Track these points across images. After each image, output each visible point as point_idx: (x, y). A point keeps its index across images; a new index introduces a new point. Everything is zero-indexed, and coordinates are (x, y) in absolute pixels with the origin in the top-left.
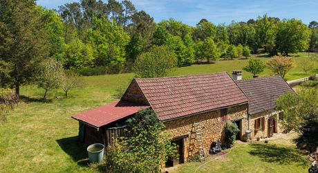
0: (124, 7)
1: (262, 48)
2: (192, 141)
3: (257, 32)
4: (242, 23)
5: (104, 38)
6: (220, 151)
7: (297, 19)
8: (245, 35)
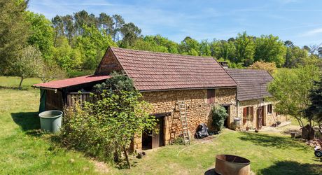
0: (115, 21)
1: (241, 62)
2: (175, 121)
3: (237, 48)
4: (222, 41)
5: (93, 44)
6: (206, 136)
7: (274, 35)
8: (225, 51)
